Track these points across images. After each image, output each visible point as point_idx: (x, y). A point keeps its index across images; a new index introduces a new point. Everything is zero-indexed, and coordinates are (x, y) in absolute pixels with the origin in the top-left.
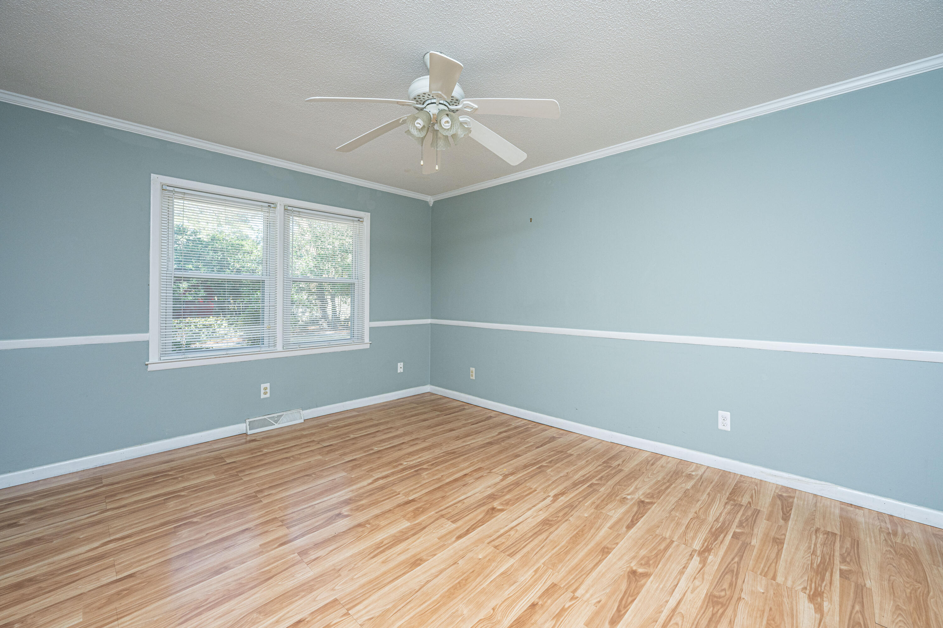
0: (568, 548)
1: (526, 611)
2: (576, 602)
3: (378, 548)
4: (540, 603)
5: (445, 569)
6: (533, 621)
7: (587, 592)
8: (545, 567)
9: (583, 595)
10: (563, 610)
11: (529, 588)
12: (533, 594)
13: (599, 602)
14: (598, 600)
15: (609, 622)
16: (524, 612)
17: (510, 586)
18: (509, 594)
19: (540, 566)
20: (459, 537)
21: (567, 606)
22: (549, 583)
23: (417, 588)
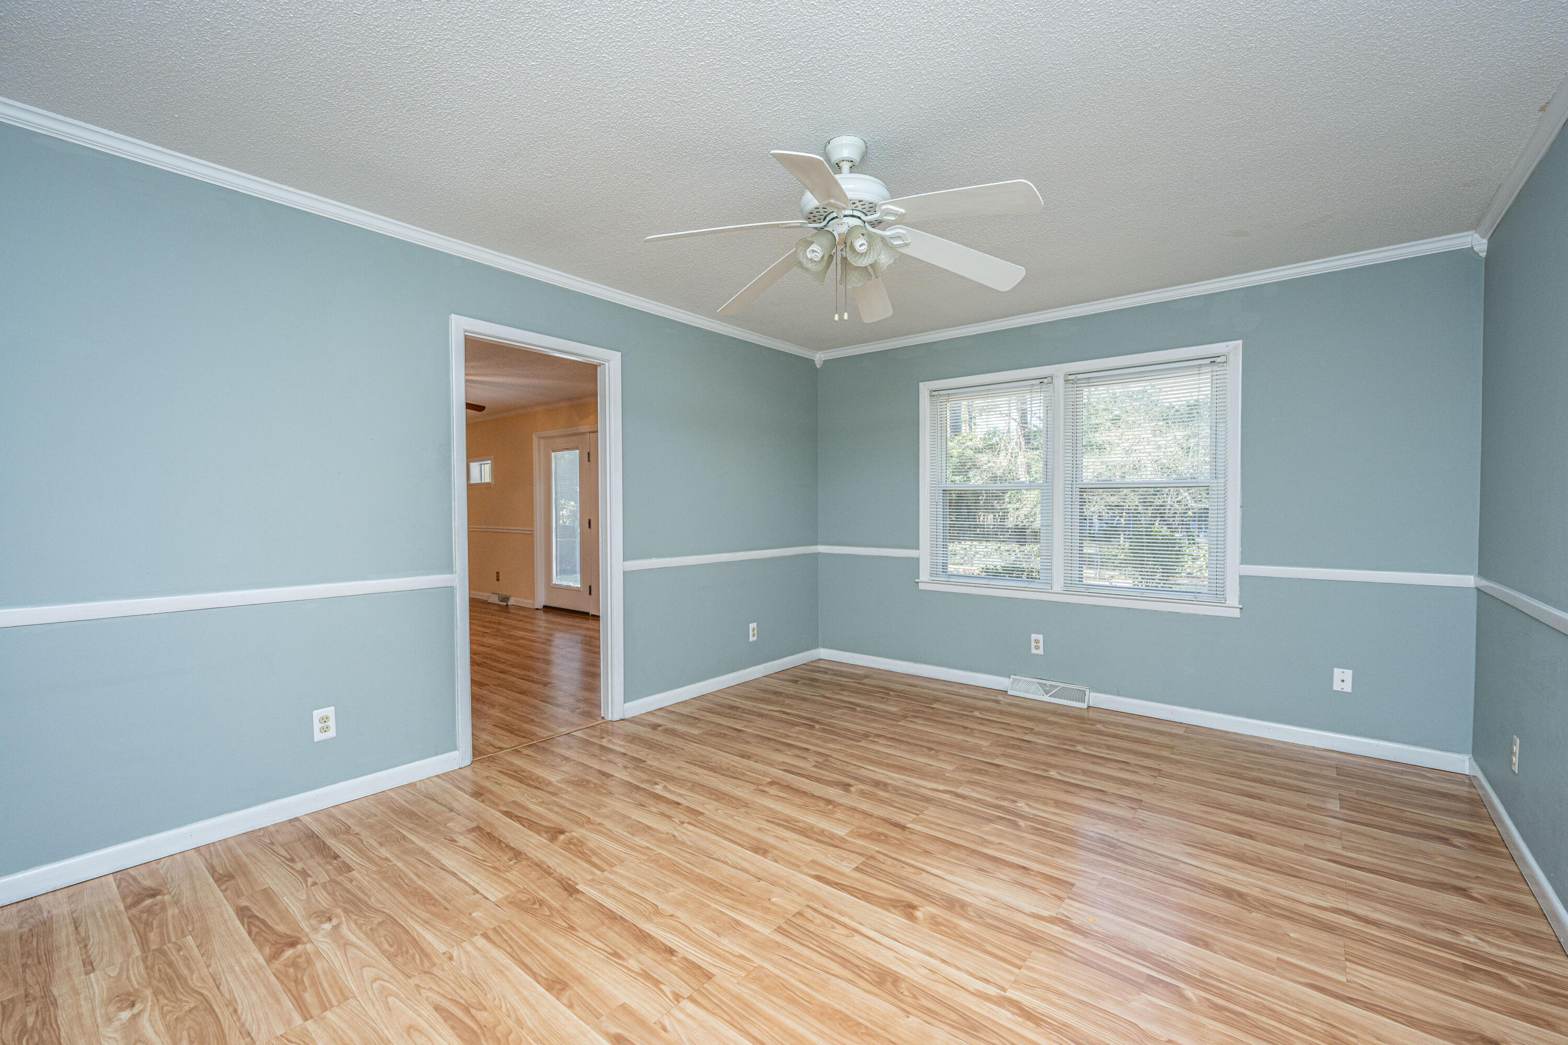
0: (808, 1004)
1: (663, 944)
2: (669, 999)
3: (787, 821)
4: (674, 958)
5: (748, 872)
6: (644, 950)
7: (689, 1016)
8: (752, 968)
9: (682, 1010)
10: (657, 983)
11: (706, 949)
12: (694, 953)
13: (665, 1029)
14: (669, 1028)
15: (619, 1034)
16: (661, 942)
17: (712, 930)
18: (695, 928)
19: (754, 963)
20: (818, 878)
21: (663, 987)
22: (713, 970)
23: (715, 856)
